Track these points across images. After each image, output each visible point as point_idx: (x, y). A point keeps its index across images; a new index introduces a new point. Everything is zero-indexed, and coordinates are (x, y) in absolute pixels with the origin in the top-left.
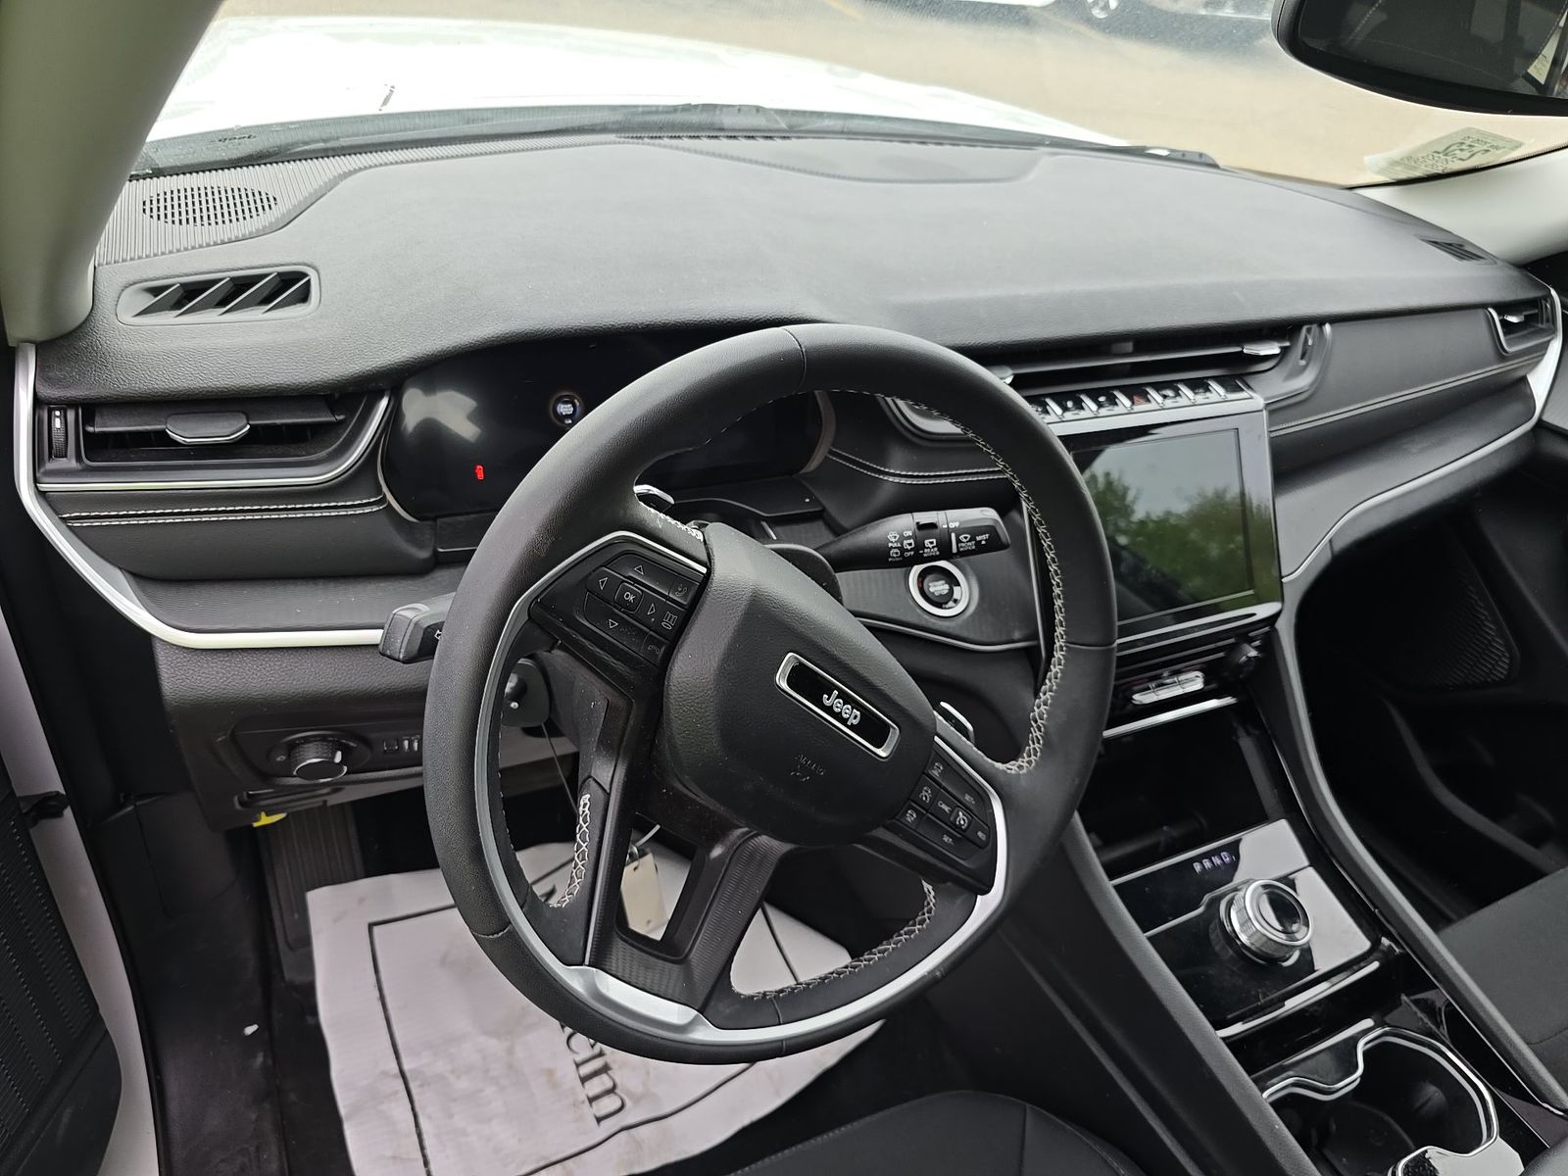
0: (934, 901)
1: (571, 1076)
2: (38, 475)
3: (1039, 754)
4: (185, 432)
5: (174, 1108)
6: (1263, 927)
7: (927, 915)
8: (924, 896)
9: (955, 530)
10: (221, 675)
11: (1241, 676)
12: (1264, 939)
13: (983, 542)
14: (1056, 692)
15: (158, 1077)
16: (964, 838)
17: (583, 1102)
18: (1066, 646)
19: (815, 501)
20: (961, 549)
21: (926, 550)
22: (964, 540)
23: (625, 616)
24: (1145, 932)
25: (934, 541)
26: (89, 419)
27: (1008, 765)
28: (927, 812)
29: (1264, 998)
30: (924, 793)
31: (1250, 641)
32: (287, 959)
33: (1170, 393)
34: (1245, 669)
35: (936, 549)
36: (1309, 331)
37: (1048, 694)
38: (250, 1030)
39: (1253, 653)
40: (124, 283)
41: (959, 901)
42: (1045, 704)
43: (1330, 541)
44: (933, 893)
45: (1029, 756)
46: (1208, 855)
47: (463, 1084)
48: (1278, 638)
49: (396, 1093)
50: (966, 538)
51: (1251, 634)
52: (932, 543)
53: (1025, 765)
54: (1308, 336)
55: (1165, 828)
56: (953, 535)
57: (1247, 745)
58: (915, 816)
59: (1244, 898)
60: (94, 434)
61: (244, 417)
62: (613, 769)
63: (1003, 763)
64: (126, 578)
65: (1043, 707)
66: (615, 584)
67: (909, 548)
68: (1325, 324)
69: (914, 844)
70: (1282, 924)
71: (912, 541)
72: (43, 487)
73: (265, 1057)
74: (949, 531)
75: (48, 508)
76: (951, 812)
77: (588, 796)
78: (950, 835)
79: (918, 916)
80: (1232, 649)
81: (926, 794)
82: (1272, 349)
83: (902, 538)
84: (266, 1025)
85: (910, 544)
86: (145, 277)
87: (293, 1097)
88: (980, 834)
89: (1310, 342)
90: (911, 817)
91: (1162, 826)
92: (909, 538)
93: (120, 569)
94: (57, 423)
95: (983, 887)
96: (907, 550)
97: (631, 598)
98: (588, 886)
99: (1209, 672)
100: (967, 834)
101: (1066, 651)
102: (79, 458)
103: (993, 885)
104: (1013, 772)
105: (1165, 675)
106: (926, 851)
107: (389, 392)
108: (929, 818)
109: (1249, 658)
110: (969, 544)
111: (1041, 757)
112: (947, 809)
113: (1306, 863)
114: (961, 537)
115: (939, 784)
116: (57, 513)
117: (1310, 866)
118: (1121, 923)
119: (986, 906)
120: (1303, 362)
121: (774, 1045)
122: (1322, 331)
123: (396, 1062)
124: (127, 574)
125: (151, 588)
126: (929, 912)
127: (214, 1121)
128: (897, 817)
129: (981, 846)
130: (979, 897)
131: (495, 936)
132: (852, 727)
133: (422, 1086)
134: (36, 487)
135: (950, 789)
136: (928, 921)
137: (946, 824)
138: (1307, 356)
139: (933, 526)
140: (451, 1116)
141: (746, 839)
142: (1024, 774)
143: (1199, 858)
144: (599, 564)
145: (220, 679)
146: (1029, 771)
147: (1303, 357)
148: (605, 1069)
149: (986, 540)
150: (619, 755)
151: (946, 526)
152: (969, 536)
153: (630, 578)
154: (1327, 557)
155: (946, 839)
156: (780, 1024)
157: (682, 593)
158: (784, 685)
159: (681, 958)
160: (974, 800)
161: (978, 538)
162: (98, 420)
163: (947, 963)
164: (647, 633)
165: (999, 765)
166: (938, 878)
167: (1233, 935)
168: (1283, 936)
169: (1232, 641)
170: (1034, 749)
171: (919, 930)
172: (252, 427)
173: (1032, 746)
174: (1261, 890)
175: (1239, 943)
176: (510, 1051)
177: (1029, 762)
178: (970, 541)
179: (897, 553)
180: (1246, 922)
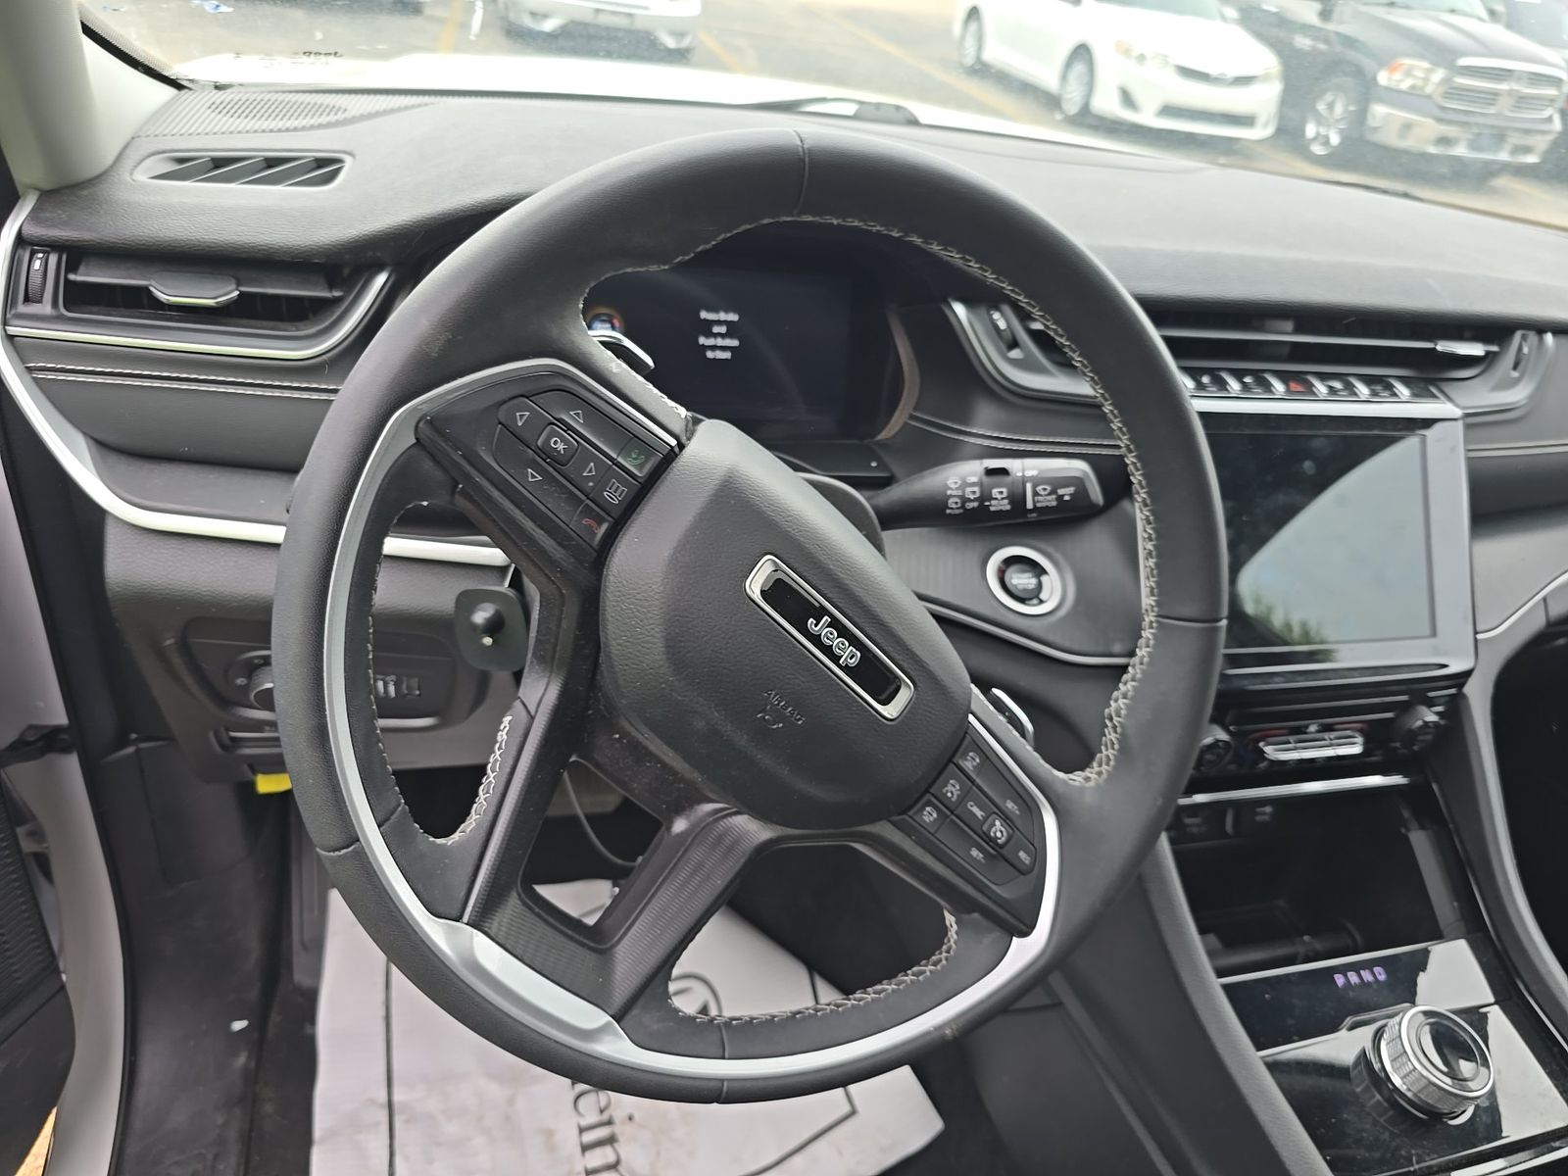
0: (955, 937)
1: (570, 1141)
2: (8, 316)
3: (1112, 763)
4: (169, 291)
5: (142, 1094)
6: (1421, 1063)
7: (944, 954)
8: (945, 930)
9: (1032, 479)
10: (170, 563)
11: (1415, 748)
12: (1425, 1081)
13: (1067, 498)
14: (1140, 681)
15: (133, 1058)
16: (998, 853)
17: (579, 1173)
18: (1157, 622)
19: (882, 465)
20: (1038, 505)
21: (993, 502)
22: (1043, 493)
23: (551, 469)
24: (1259, 1049)
25: (1004, 490)
26: (72, 267)
27: (1071, 776)
28: (952, 813)
29: (1418, 1163)
30: (949, 788)
31: (1430, 703)
32: (299, 959)
33: (1337, 385)
34: (1421, 738)
35: (1006, 501)
36: (1524, 338)
37: (1130, 684)
38: (238, 1025)
39: (1432, 718)
40: (153, 150)
41: (987, 940)
42: (1125, 697)
43: (1545, 599)
44: (955, 927)
45: (1100, 765)
46: (1356, 967)
47: (452, 1129)
48: (1468, 707)
49: (377, 1124)
50: (1045, 489)
51: (1431, 694)
52: (1001, 493)
53: (1093, 776)
54: (1524, 344)
55: (1306, 938)
56: (1029, 486)
57: (1420, 841)
58: (935, 815)
59: (1400, 1024)
60: (75, 283)
61: (233, 281)
62: (544, 687)
63: (1066, 773)
64: (87, 444)
65: (1121, 702)
66: (539, 425)
67: (972, 497)
68: (1546, 332)
69: (930, 852)
70: (1446, 1063)
71: (976, 489)
72: (12, 330)
73: (249, 1058)
74: (1024, 480)
75: (14, 354)
76: (986, 819)
77: (509, 718)
78: (981, 849)
79: (934, 954)
80: (1405, 708)
81: (952, 790)
82: (1476, 349)
83: (965, 485)
84: (260, 1024)
85: (974, 492)
86: (176, 147)
87: (269, 1108)
88: (1022, 854)
89: (1526, 350)
90: (929, 815)
91: (1302, 936)
92: (973, 484)
93: (85, 434)
94: (37, 265)
95: (1023, 927)
96: (970, 500)
97: (561, 447)
98: (486, 824)
99: (1374, 735)
100: (1004, 851)
101: (1157, 628)
102: (55, 304)
103: (1034, 927)
104: (1077, 784)
105: (1313, 728)
106: (947, 866)
107: (390, 268)
108: (953, 821)
109: (1426, 724)
110: (1049, 498)
111: (1115, 767)
112: (979, 813)
113: (1492, 1000)
114: (1039, 489)
115: (973, 781)
116: (23, 361)
117: (1496, 1003)
118: (1225, 1029)
119: (1024, 952)
120: (1515, 374)
121: (712, 1084)
122: (1541, 340)
123: (386, 1089)
124: (90, 441)
125: (113, 459)
126: (948, 952)
127: (179, 1118)
128: (911, 813)
129: (1021, 871)
130: (1014, 938)
131: (337, 853)
132: (846, 669)
133: (407, 1121)
134: (5, 331)
135: (985, 789)
136: (944, 962)
137: (976, 833)
138: (1521, 367)
139: (1004, 472)
140: (430, 1161)
141: (718, 816)
142: (1090, 788)
143: (1343, 969)
144: (520, 392)
145: (170, 567)
146: (1098, 786)
147: (1515, 367)
148: (611, 1140)
149: (1070, 495)
150: (552, 667)
151: (1020, 474)
152: (1049, 488)
153: (560, 420)
154: (1538, 623)
155: (975, 853)
156: (723, 1058)
157: (638, 462)
158: (757, 596)
159: (604, 947)
160: (1019, 810)
161: (1061, 492)
162: (82, 269)
163: (962, 1020)
164: (583, 501)
165: (1061, 775)
166: (964, 906)
167: (1383, 1075)
168: (1448, 1080)
169: (1404, 698)
170: (1108, 756)
171: (931, 972)
172: (242, 294)
173: (1104, 752)
174: (1422, 1018)
175: (1391, 1086)
176: (511, 1101)
177: (1099, 774)
178: (1050, 494)
179: (956, 503)
180: (1400, 1056)
